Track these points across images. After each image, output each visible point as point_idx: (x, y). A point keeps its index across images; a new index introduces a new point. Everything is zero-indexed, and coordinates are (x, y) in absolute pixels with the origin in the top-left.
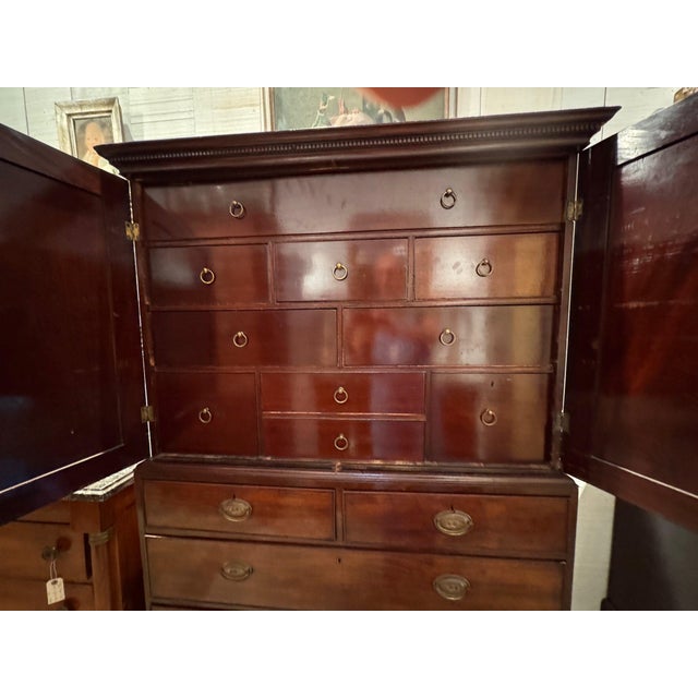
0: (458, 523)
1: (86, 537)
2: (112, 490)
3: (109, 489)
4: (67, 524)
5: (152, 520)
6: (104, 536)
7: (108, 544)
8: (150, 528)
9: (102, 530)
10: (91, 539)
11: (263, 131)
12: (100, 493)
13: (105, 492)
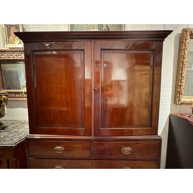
0: (128, 150)
1: (8, 160)
2: (18, 144)
3: (17, 144)
4: (1, 156)
5: (31, 153)
6: (15, 159)
7: (16, 162)
8: (31, 156)
9: (14, 158)
10: (10, 161)
11: (68, 31)
12: (13, 145)
13: (15, 145)
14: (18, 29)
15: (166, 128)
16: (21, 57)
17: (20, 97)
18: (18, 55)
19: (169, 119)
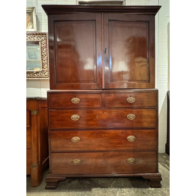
14: (31, 16)
15: (165, 104)
16: (34, 39)
17: (31, 77)
18: (31, 38)
19: (167, 96)
